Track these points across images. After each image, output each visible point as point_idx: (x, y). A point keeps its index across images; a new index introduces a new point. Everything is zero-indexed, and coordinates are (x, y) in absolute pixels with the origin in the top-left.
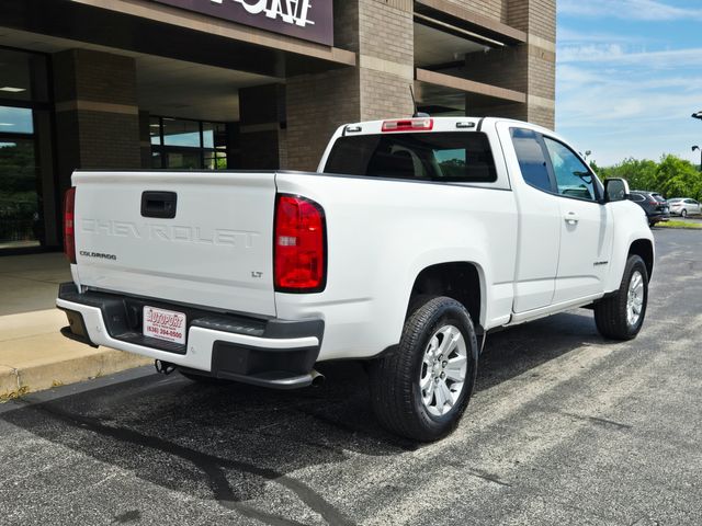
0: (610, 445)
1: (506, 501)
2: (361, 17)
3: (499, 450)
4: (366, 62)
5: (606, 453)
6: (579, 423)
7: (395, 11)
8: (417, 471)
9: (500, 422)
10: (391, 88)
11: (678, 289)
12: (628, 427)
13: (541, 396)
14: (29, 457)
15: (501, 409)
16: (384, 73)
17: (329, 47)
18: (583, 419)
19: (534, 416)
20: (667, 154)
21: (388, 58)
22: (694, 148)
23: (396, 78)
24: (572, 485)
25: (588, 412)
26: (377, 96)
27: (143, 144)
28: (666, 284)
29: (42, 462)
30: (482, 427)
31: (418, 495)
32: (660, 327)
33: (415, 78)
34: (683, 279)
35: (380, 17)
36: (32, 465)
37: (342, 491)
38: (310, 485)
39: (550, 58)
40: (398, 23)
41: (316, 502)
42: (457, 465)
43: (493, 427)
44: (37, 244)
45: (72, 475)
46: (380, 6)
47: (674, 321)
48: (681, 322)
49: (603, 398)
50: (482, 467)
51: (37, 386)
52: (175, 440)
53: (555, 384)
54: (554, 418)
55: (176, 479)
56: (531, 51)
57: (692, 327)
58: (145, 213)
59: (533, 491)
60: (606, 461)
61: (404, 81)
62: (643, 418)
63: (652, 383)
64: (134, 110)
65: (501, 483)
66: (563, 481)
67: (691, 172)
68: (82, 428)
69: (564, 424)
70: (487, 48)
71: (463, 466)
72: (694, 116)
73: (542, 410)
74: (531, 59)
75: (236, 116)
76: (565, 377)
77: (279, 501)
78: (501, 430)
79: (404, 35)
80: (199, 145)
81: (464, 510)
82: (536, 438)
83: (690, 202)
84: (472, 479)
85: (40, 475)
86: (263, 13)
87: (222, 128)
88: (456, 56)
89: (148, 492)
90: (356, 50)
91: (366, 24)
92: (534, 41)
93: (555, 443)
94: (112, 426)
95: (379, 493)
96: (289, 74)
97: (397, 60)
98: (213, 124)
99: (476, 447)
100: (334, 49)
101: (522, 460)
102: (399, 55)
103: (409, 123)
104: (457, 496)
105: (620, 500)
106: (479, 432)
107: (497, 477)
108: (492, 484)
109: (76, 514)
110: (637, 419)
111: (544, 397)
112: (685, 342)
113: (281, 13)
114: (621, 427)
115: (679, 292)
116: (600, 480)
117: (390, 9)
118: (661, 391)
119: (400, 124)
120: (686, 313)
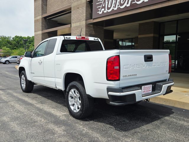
58: (145, 61)
103: (84, 38)
119: (82, 37)
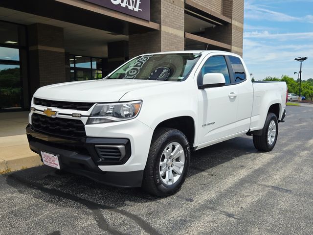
0: (284, 199)
1: (240, 228)
2: (162, 9)
3: (232, 202)
4: (164, 29)
5: (283, 203)
6: (267, 189)
7: (176, 7)
8: (194, 212)
9: (231, 188)
10: (175, 40)
11: (298, 130)
12: (290, 191)
13: (247, 176)
14: (8, 203)
15: (230, 182)
16: (171, 34)
17: (148, 21)
18: (269, 187)
19: (246, 185)
20: (284, 75)
21: (173, 27)
22: (295, 73)
23: (176, 36)
24: (270, 220)
25: (270, 184)
26: (168, 44)
27: (67, 66)
28: (291, 127)
29: (14, 206)
30: (222, 190)
31: (197, 225)
32: (293, 145)
33: (185, 37)
34: (298, 125)
35: (170, 9)
36: (9, 207)
37: (159, 222)
38: (144, 218)
39: (241, 31)
40: (178, 12)
41: (147, 227)
42: (213, 209)
43: (227, 190)
44: (21, 108)
45: (28, 212)
46: (170, 4)
47: (299, 143)
48: (302, 143)
49: (276, 177)
50: (225, 210)
51: (15, 168)
52: (78, 195)
53: (252, 170)
54: (255, 186)
55: (78, 215)
56: (233, 27)
57: (308, 145)
59: (252, 223)
60: (284, 208)
61: (180, 38)
62: (296, 187)
63: (296, 170)
64: (63, 50)
65: (236, 219)
66: (266, 218)
67: (294, 83)
68: (35, 188)
69: (260, 189)
70: (214, 26)
71: (216, 209)
72: (296, 59)
73: (249, 182)
74: (233, 31)
75: (106, 55)
76: (256, 167)
77: (129, 227)
78: (231, 192)
79: (180, 18)
80: (90, 68)
81: (220, 232)
82: (249, 196)
83: (293, 95)
84: (222, 216)
85: (12, 212)
86: (120, 5)
87: (100, 61)
88: (201, 29)
89: (65, 221)
90: (160, 23)
91: (164, 12)
92: (235, 23)
93: (258, 198)
94: (49, 188)
95: (177, 223)
96: (130, 34)
97: (177, 28)
98: (97, 59)
99: (221, 200)
100: (150, 22)
101: (244, 207)
102: (178, 26)
104: (215, 225)
105: (295, 227)
106: (221, 192)
107: (234, 215)
108: (231, 219)
109: (28, 232)
110: (293, 187)
111: (248, 176)
112: (306, 152)
113: (127, 5)
114: (287, 191)
115: (298, 131)
116: (283, 217)
117: (174, 6)
118: (301, 174)
120: (303, 140)
